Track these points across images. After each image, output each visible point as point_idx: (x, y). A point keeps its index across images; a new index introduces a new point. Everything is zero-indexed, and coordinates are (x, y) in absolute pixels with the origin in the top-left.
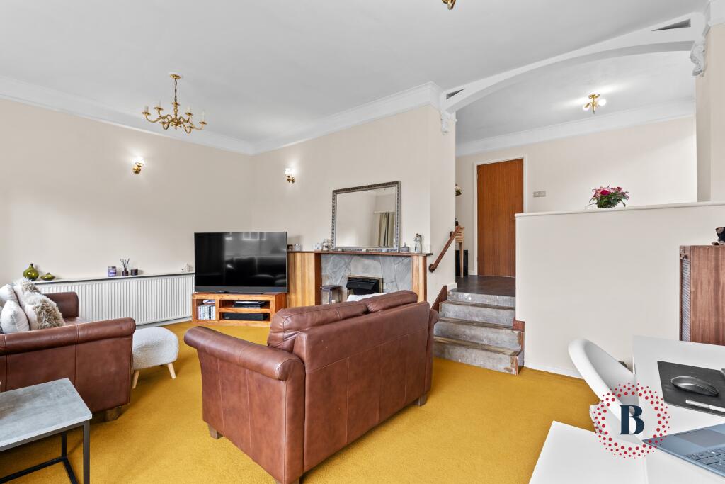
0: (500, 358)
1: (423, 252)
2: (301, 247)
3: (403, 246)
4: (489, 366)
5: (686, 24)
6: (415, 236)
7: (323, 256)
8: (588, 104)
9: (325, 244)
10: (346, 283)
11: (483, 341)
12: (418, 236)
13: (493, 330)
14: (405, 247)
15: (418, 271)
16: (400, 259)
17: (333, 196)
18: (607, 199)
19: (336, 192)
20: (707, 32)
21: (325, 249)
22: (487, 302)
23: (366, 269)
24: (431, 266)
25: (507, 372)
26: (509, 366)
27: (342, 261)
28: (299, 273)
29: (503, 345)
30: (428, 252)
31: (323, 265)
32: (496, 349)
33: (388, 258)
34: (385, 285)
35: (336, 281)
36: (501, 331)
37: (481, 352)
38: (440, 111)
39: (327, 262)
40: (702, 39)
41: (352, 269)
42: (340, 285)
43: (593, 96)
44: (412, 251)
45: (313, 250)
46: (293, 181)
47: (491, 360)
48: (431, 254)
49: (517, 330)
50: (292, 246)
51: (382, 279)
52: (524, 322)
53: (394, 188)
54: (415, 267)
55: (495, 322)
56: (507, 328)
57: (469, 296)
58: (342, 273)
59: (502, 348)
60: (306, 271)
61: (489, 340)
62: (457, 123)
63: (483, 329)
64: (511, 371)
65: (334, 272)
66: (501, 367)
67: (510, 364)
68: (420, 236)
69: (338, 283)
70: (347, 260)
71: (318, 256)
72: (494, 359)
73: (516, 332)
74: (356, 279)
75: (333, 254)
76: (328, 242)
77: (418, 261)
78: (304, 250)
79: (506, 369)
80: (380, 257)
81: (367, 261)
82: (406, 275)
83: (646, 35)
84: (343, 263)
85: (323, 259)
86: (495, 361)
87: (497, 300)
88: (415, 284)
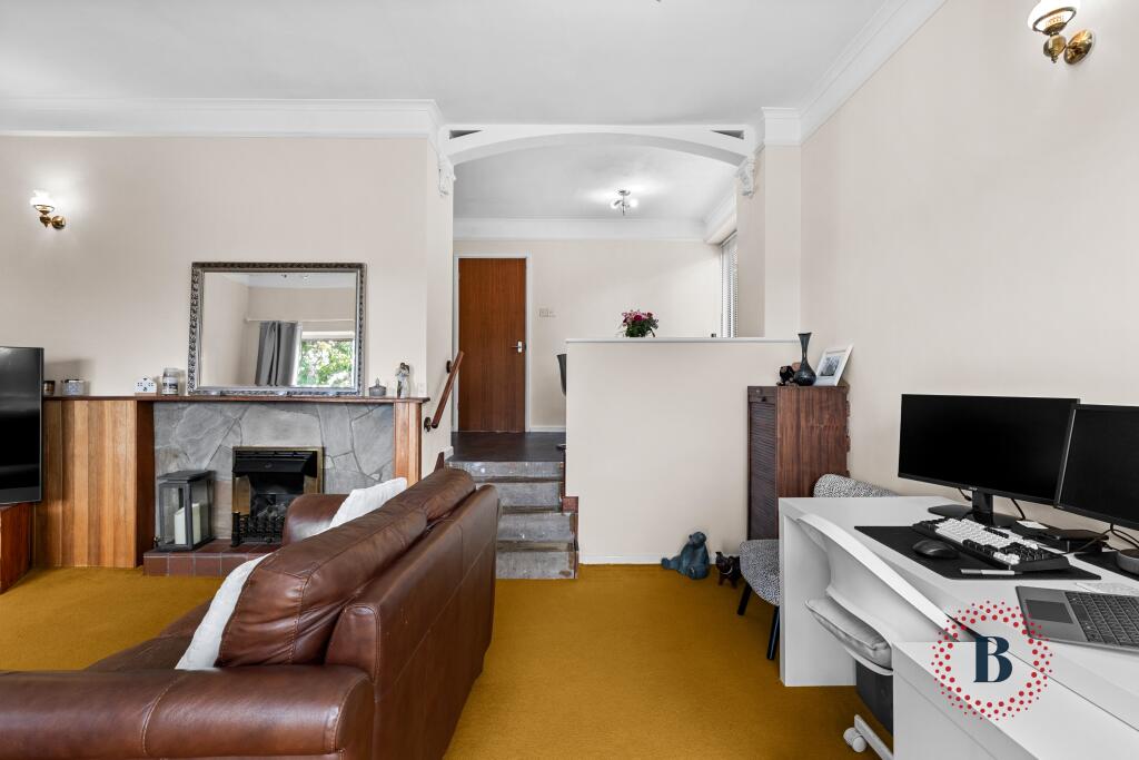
0: (554, 559)
1: (412, 396)
2: (87, 386)
3: (372, 384)
4: (536, 574)
5: (738, 135)
6: (398, 366)
7: (157, 407)
8: (618, 202)
9: (169, 381)
10: (230, 463)
11: (518, 535)
12: (404, 366)
13: (535, 516)
14: (377, 386)
15: (406, 428)
16: (365, 409)
17: (194, 274)
18: (639, 326)
19: (202, 267)
20: (760, 150)
21: (168, 391)
22: (511, 473)
23: (285, 430)
24: (427, 419)
25: (564, 577)
26: (566, 568)
27: (217, 416)
28: (80, 449)
29: (549, 537)
30: (425, 396)
31: (159, 427)
32: (543, 545)
33: (337, 409)
34: (328, 460)
35: (200, 460)
36: (545, 516)
37: (523, 554)
38: (438, 156)
39: (170, 420)
40: (753, 157)
41: (246, 433)
42: (212, 468)
43: (623, 192)
44: (391, 393)
45: (130, 394)
46: (58, 225)
47: (539, 564)
48: (428, 399)
49: (568, 511)
50: (53, 383)
51: (323, 449)
52: (577, 498)
53: (354, 275)
54: (399, 422)
55: (529, 503)
56: (551, 509)
57: (481, 467)
58: (218, 443)
59: (549, 541)
60: (108, 443)
61: (528, 532)
62: (455, 183)
63: (519, 517)
64: (570, 574)
65: (192, 442)
66: (554, 573)
67: (568, 564)
68: (408, 367)
69: (204, 465)
70: (229, 414)
71: (145, 407)
72: (544, 561)
73: (568, 514)
74: (257, 453)
75: (190, 401)
76: (177, 374)
77: (406, 413)
78: (94, 393)
79: (562, 573)
80: (318, 406)
81: (284, 416)
82: (378, 437)
83: (704, 132)
84: (220, 420)
85: (159, 412)
86: (546, 564)
87: (526, 470)
88: (401, 454)
